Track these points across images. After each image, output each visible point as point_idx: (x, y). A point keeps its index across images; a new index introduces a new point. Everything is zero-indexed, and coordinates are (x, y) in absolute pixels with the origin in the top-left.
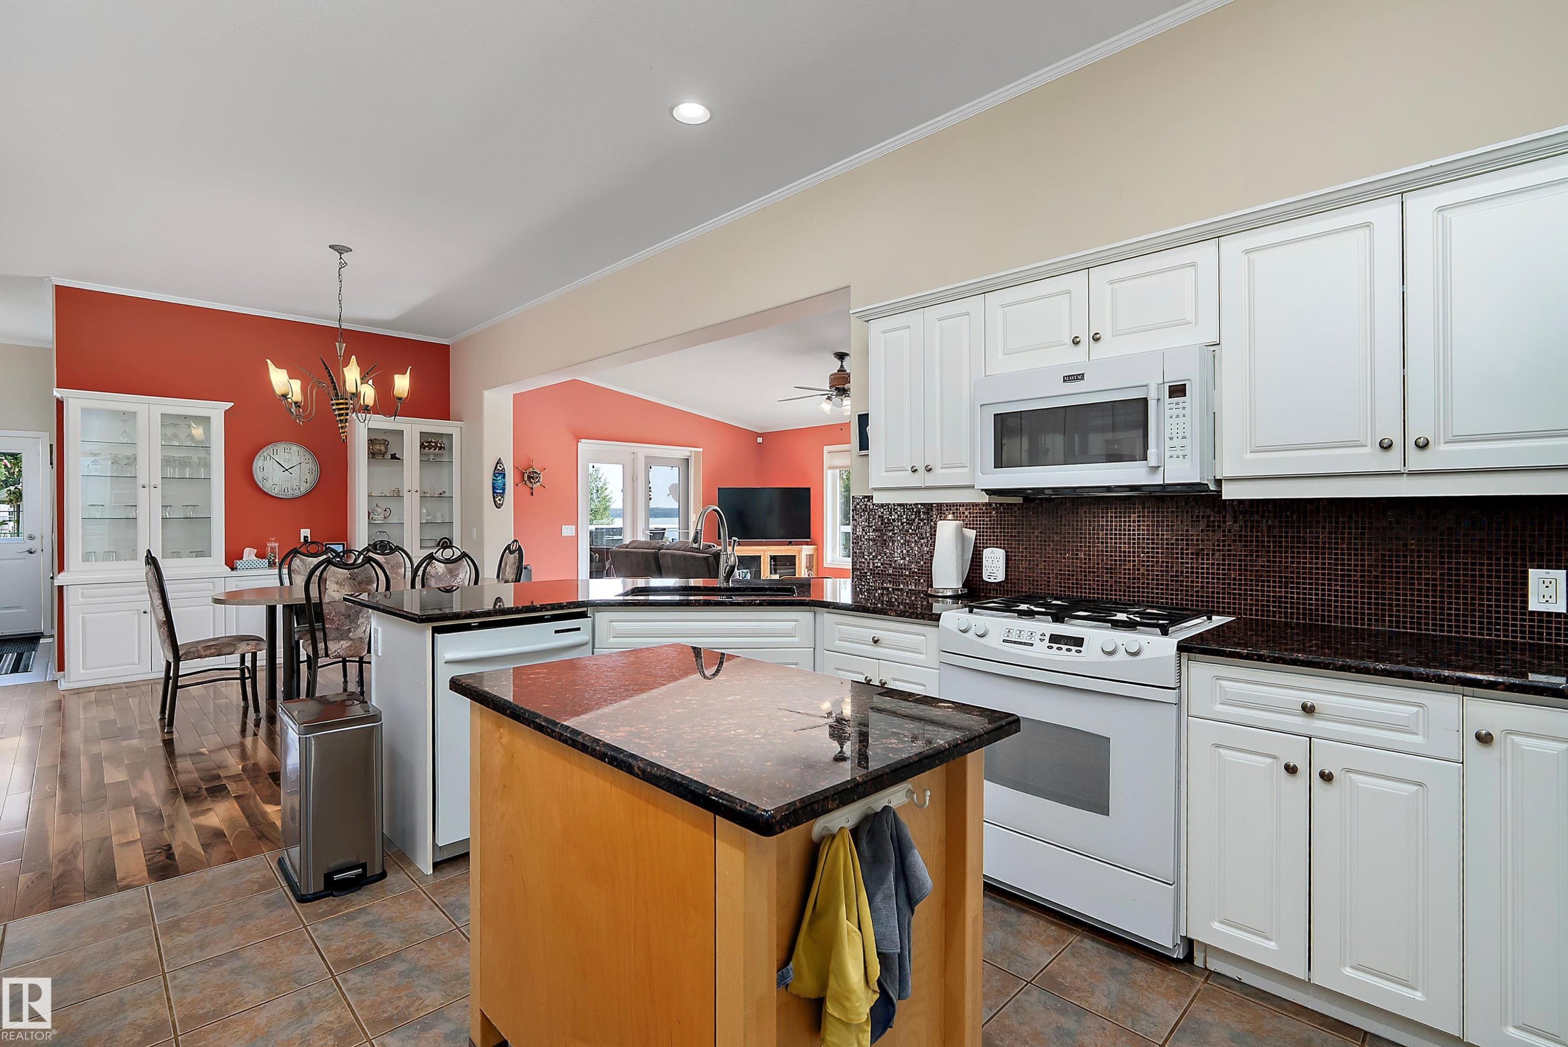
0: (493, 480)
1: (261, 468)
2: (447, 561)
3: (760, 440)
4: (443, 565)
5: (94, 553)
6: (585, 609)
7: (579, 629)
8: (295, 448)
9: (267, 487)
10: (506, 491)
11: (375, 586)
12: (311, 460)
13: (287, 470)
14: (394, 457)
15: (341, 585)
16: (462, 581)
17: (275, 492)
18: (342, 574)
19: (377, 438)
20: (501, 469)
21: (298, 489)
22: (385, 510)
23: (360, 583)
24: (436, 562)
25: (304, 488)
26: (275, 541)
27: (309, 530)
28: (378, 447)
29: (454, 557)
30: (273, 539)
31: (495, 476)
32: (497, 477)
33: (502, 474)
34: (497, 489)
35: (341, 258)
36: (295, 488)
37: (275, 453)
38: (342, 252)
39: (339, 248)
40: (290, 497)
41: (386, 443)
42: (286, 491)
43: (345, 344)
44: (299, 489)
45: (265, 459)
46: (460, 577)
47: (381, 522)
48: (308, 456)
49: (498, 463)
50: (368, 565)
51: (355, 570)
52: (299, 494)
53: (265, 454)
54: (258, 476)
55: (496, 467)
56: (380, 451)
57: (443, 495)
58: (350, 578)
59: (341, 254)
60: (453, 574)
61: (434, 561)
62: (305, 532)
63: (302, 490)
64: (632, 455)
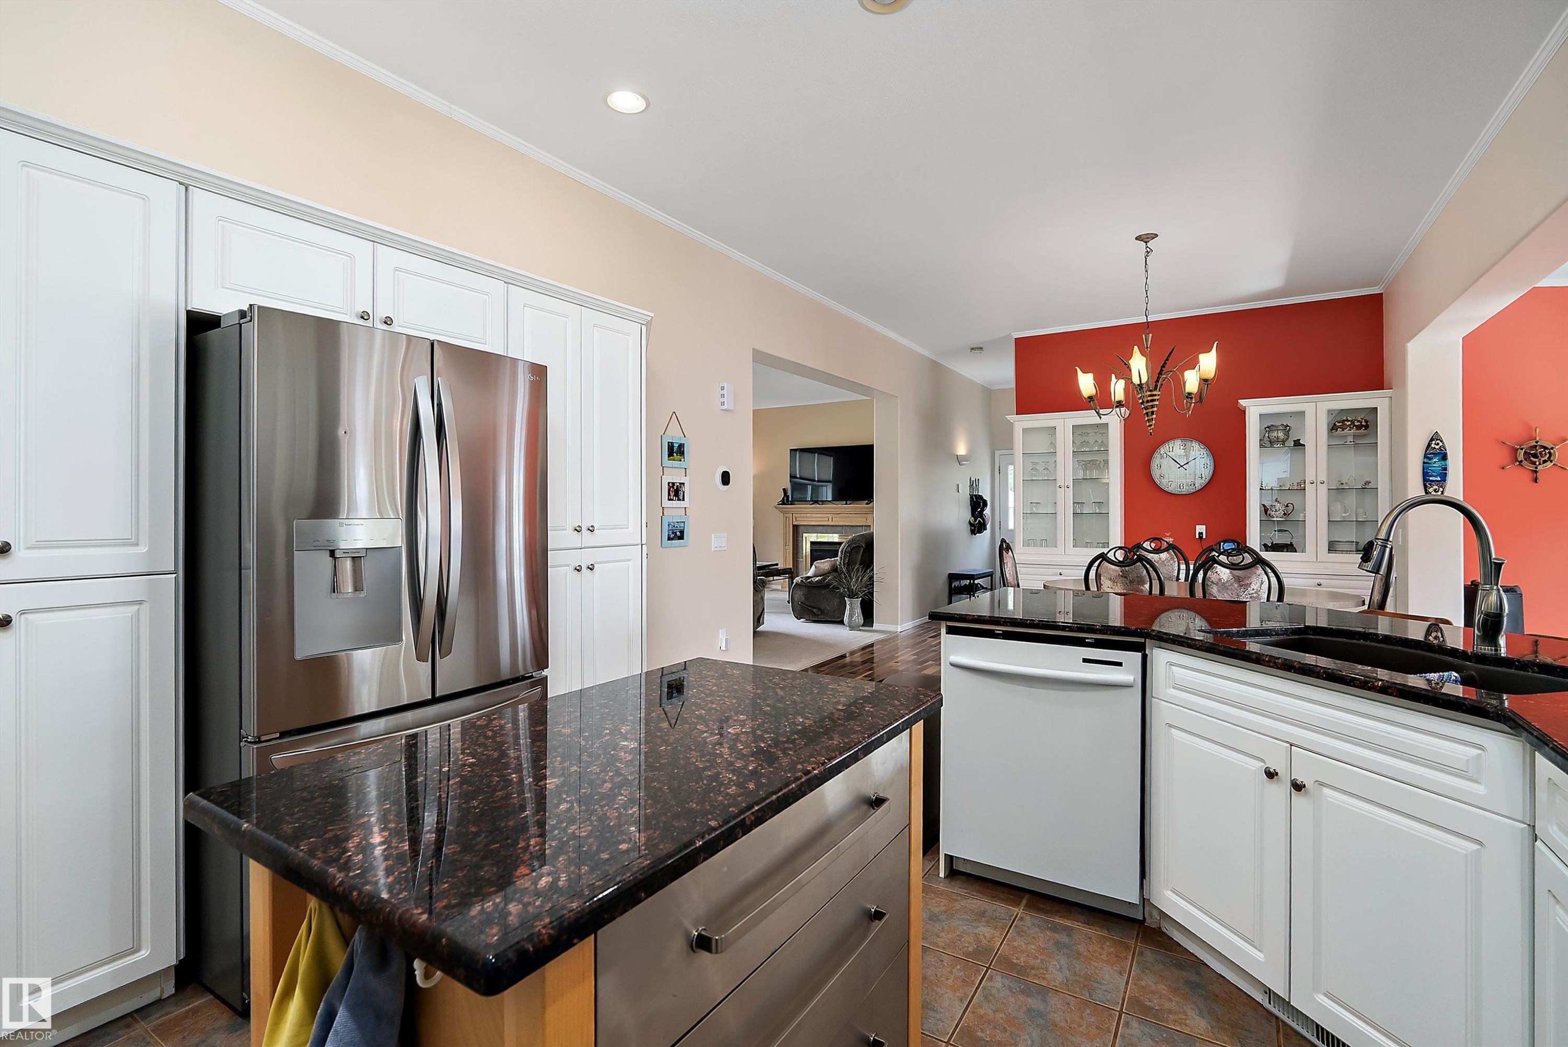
0: (1424, 463)
1: (1159, 465)
2: (1232, 567)
4: (1228, 571)
6: (1143, 640)
7: (1120, 664)
9: (1164, 483)
10: (1449, 478)
11: (1147, 586)
13: (1182, 466)
14: (1297, 443)
15: (1114, 582)
16: (1256, 593)
17: (1170, 489)
18: (1114, 570)
19: (1274, 424)
20: (1437, 447)
22: (1287, 506)
23: (1131, 582)
24: (1219, 567)
28: (1275, 434)
29: (1242, 564)
31: (1428, 458)
32: (1430, 459)
33: (1439, 454)
34: (1432, 476)
35: (1147, 247)
36: (1190, 483)
38: (1148, 240)
39: (1145, 237)
40: (1185, 493)
41: (1287, 429)
42: (1182, 487)
43: (1151, 335)
44: (1194, 485)
45: (1162, 457)
46: (1252, 587)
47: (1281, 519)
49: (1432, 440)
50: (1139, 564)
51: (1127, 568)
54: (1156, 473)
55: (1429, 445)
56: (1278, 439)
57: (1367, 486)
58: (1122, 576)
59: (1146, 242)
60: (1242, 583)
61: (1216, 565)
63: (1196, 486)
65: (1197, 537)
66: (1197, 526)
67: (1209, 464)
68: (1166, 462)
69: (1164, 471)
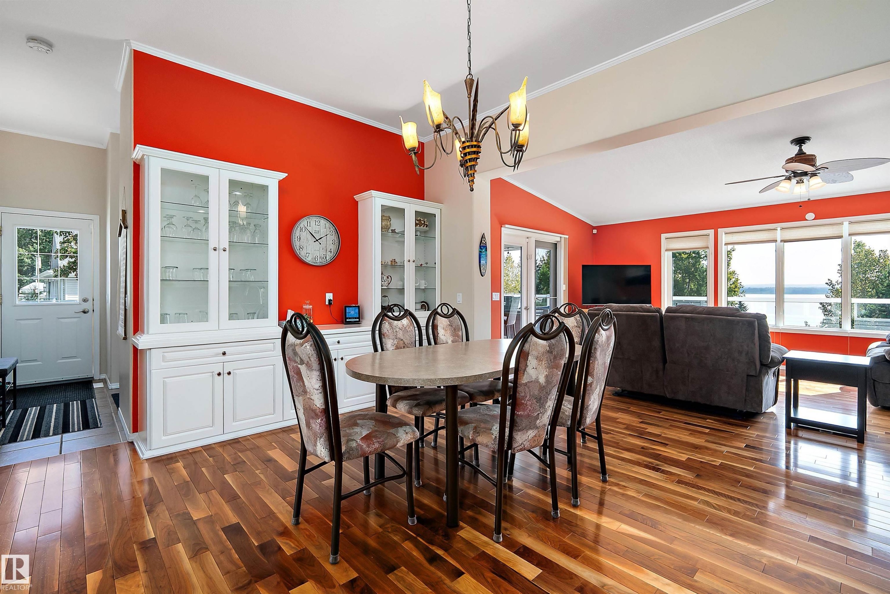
1: (299, 238)
3: (595, 231)
5: (169, 315)
8: (323, 222)
12: (334, 232)
21: (324, 258)
25: (329, 257)
26: (310, 304)
27: (332, 294)
30: (308, 302)
37: (309, 225)
44: (326, 258)
48: (332, 229)
52: (324, 263)
53: (302, 226)
62: (329, 296)
63: (327, 259)
64: (527, 239)
65: (327, 303)
66: (327, 294)
67: (336, 240)
68: (305, 235)
69: (303, 243)
